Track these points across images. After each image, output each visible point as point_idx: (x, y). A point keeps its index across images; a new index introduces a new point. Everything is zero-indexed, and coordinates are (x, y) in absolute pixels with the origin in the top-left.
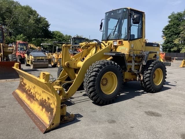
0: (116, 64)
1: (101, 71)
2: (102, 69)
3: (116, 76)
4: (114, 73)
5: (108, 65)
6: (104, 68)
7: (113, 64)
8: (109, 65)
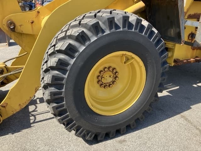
0: (145, 23)
1: (81, 50)
2: (87, 43)
3: (141, 63)
4: (134, 56)
5: (111, 28)
6: (94, 39)
7: (134, 23)
8: (117, 27)
